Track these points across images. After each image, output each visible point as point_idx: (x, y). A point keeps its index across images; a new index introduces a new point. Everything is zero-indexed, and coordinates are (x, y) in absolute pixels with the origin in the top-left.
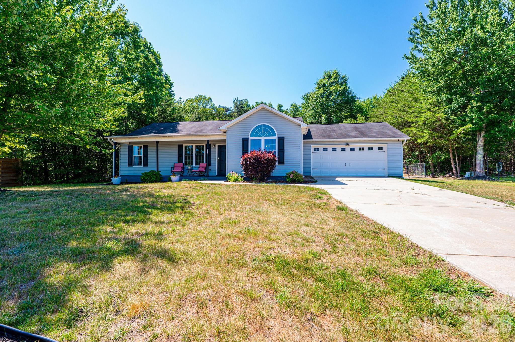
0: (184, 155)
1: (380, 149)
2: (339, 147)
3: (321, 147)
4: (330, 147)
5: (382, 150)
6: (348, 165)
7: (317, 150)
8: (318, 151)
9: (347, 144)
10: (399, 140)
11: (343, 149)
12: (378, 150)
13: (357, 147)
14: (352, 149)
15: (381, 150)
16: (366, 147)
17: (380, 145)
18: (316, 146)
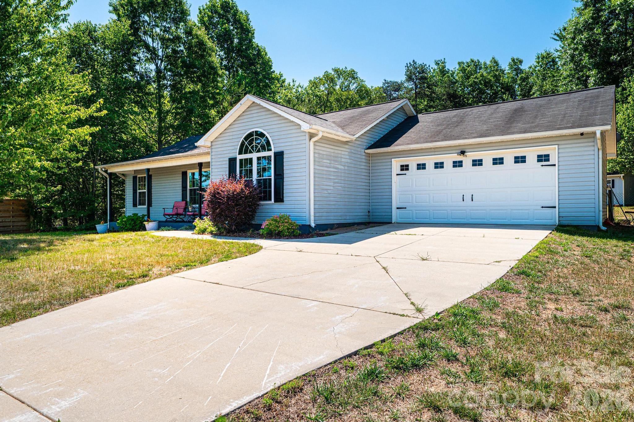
0: (188, 188)
1: (543, 158)
2: (448, 159)
3: (413, 162)
4: (430, 160)
5: (548, 160)
6: (468, 198)
7: (405, 168)
8: (407, 169)
9: (463, 153)
10: (582, 134)
11: (458, 164)
12: (539, 161)
13: (487, 156)
14: (477, 163)
15: (546, 160)
16: (509, 155)
17: (543, 150)
18: (404, 161)
